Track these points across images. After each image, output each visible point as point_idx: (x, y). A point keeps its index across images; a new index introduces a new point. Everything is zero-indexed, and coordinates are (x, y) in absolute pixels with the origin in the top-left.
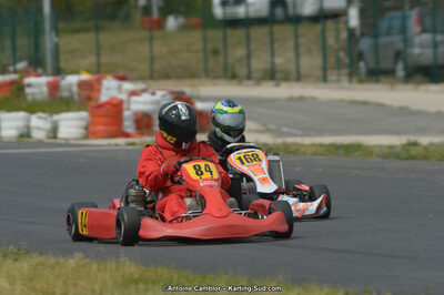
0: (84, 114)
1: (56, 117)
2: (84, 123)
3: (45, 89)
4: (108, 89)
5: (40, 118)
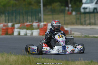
5: (29, 31)
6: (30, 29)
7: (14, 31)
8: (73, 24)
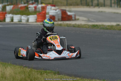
0: (36, 16)
1: (28, 17)
2: (35, 18)
3: (34, 8)
4: (48, 9)
5: (24, 17)
6: (25, 15)
7: (6, 16)
8: (77, 4)
